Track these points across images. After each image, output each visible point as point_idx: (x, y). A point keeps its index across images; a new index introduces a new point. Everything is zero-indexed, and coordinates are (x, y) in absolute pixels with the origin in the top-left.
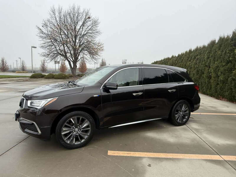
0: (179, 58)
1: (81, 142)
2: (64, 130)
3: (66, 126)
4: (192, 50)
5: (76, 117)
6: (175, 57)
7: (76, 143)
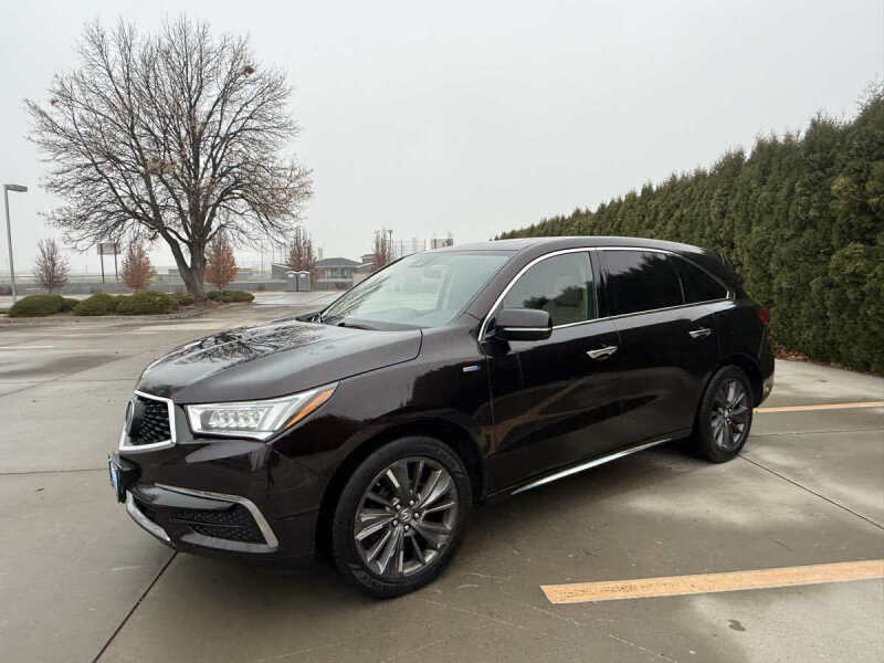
0: (604, 217)
1: (424, 564)
2: (363, 520)
3: (370, 505)
4: (654, 188)
5: (403, 464)
7: (406, 571)
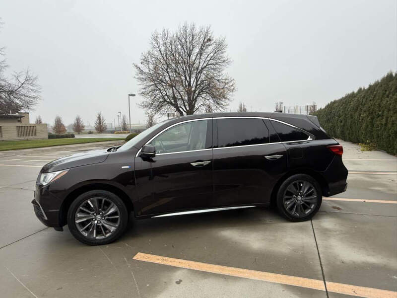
1: (105, 236)
2: (78, 216)
3: (82, 211)
4: (394, 75)
6: (364, 89)
7: (97, 238)
